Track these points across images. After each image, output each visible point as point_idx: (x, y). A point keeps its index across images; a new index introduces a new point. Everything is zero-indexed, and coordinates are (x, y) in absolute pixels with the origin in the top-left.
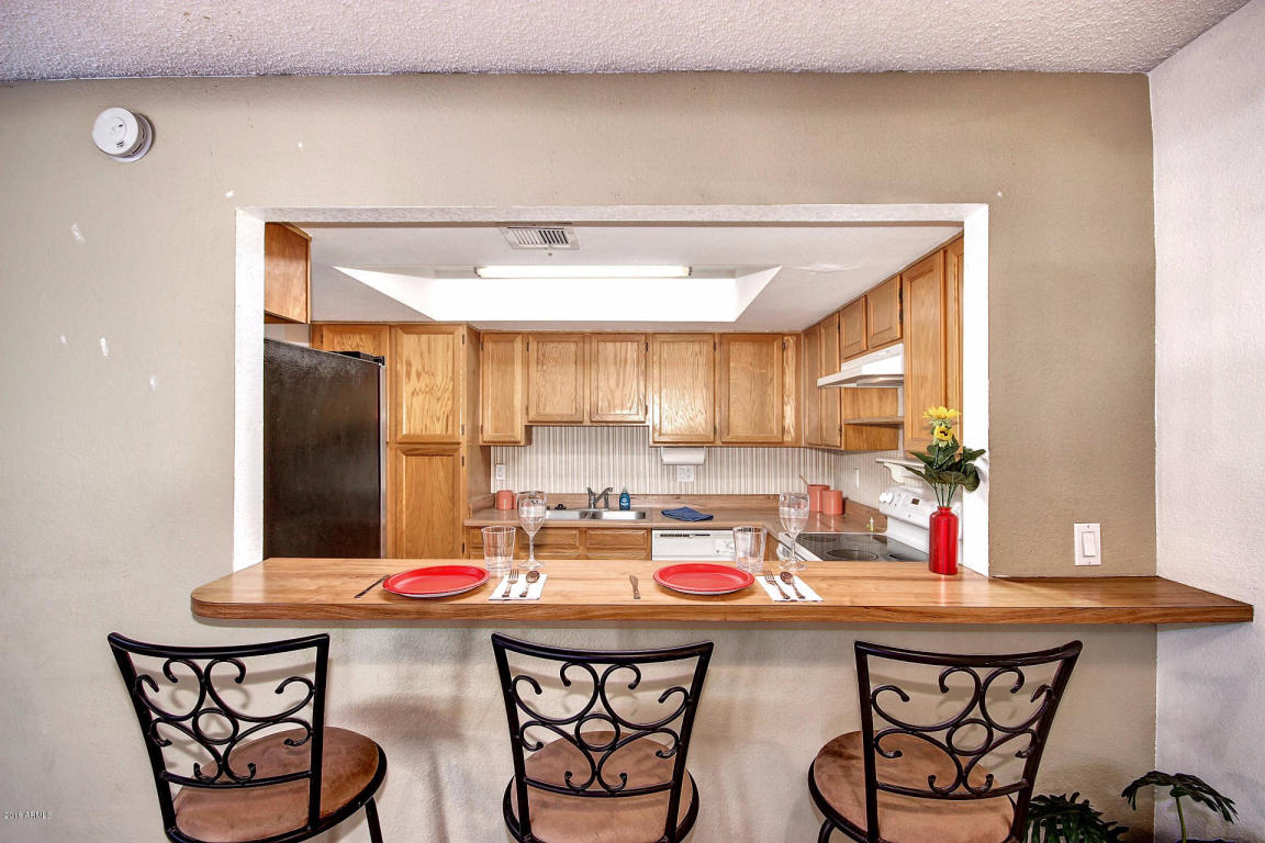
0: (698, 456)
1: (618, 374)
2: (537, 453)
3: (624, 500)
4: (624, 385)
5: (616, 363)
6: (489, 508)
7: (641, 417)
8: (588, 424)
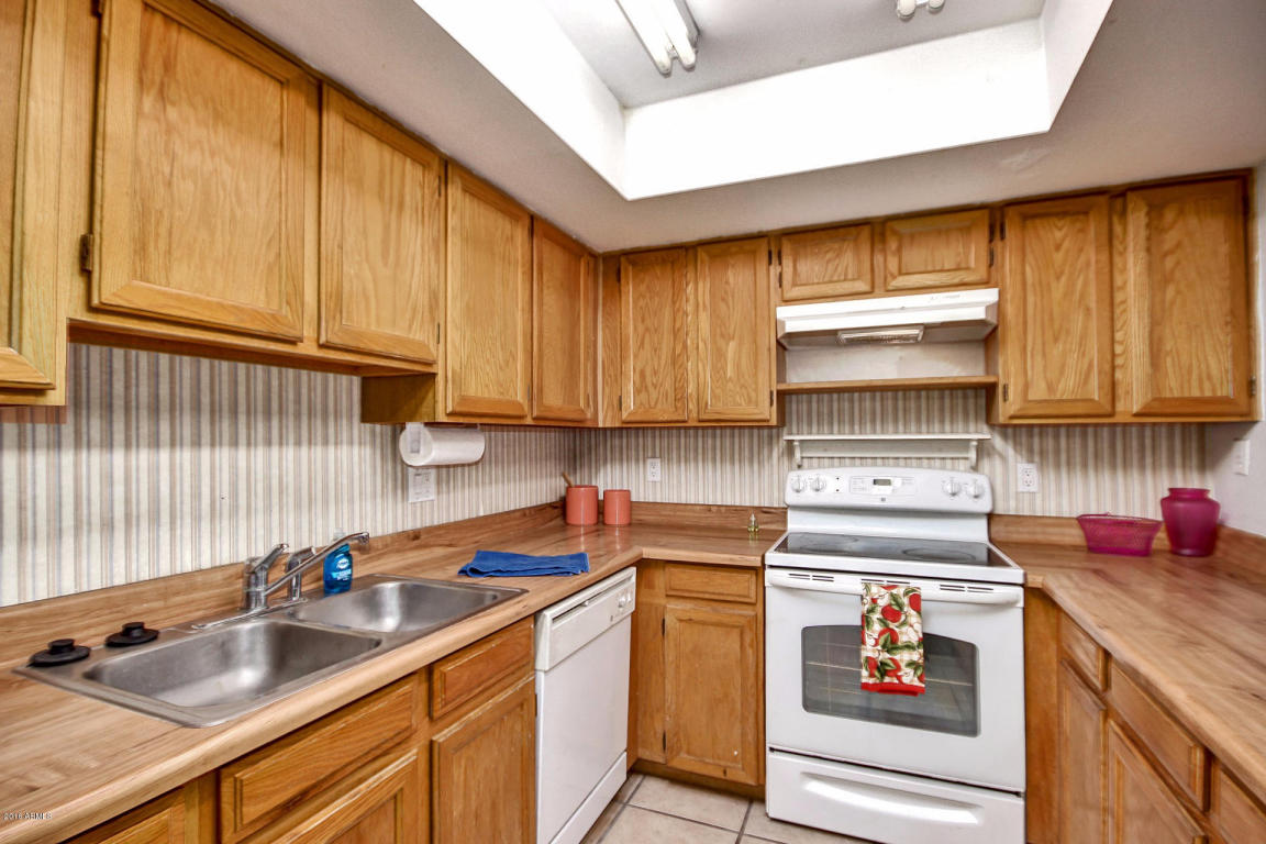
8: (308, 349)
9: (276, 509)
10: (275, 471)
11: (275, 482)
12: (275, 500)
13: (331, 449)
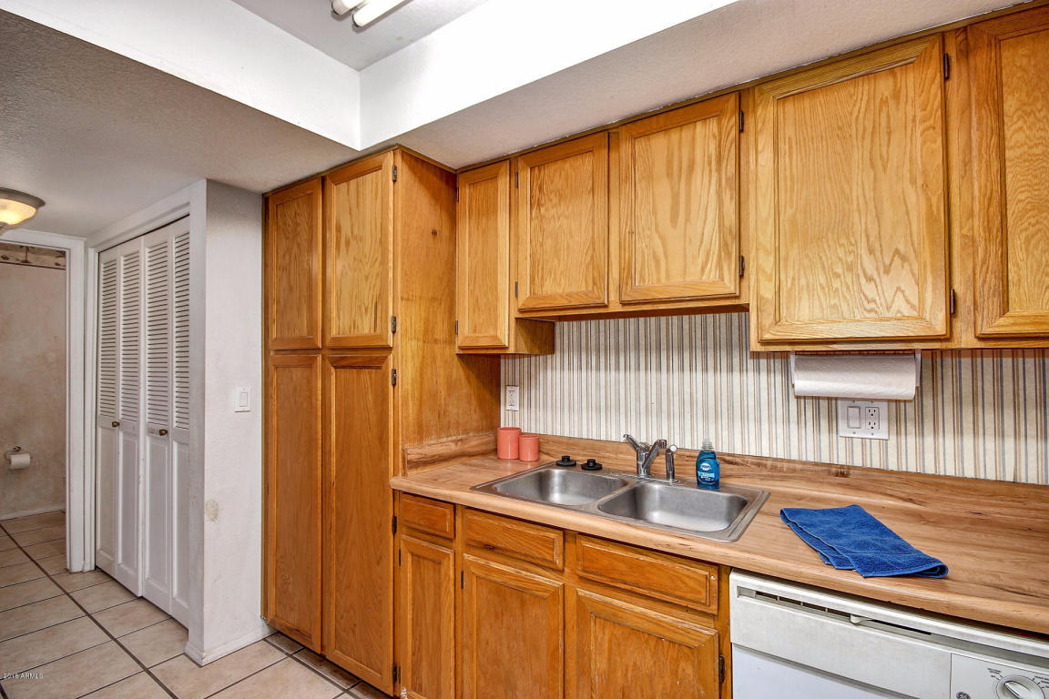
1: (676, 197)
2: (562, 368)
3: (705, 466)
4: (687, 220)
5: (669, 175)
6: (483, 454)
7: (729, 286)
8: (618, 308)
9: (688, 416)
10: (687, 390)
11: (687, 397)
12: (687, 409)
13: (736, 374)
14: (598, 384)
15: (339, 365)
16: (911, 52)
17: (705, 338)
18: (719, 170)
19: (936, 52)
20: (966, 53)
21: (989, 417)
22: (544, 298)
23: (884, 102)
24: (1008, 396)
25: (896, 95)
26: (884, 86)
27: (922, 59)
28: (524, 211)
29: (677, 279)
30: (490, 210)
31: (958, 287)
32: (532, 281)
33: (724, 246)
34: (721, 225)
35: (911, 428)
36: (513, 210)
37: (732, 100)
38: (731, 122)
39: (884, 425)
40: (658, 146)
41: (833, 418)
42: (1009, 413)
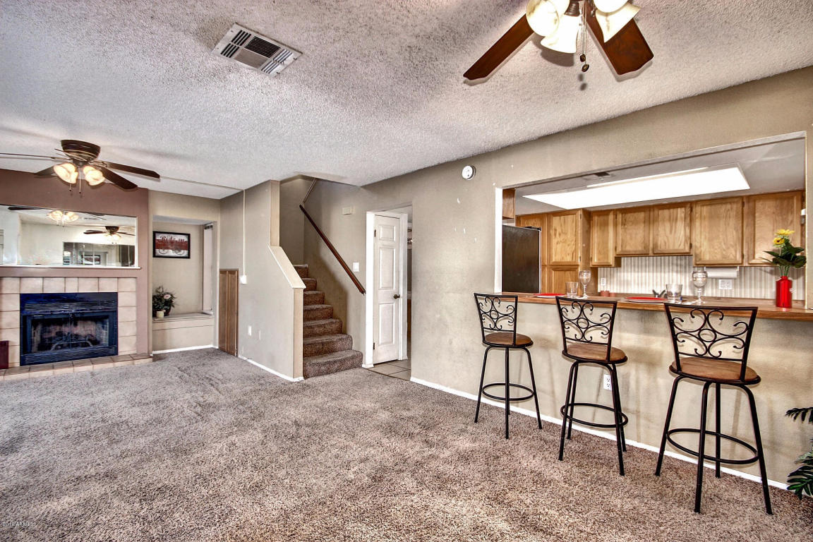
0: (733, 273)
1: (672, 226)
2: (624, 271)
4: (675, 232)
5: (670, 220)
7: (687, 250)
8: (652, 255)
14: (641, 277)
15: (555, 270)
16: (736, 200)
17: (669, 263)
18: (685, 221)
19: (741, 201)
20: (748, 202)
21: (759, 283)
22: (625, 251)
23: (728, 210)
24: (763, 279)
25: (732, 208)
26: (729, 206)
27: (737, 202)
28: (620, 227)
29: (671, 248)
30: (606, 224)
31: (745, 253)
32: (622, 246)
33: (686, 241)
34: (685, 236)
35: (739, 286)
36: (615, 225)
37: (689, 205)
38: (688, 210)
39: (731, 286)
40: (665, 213)
41: (717, 284)
42: (763, 282)
